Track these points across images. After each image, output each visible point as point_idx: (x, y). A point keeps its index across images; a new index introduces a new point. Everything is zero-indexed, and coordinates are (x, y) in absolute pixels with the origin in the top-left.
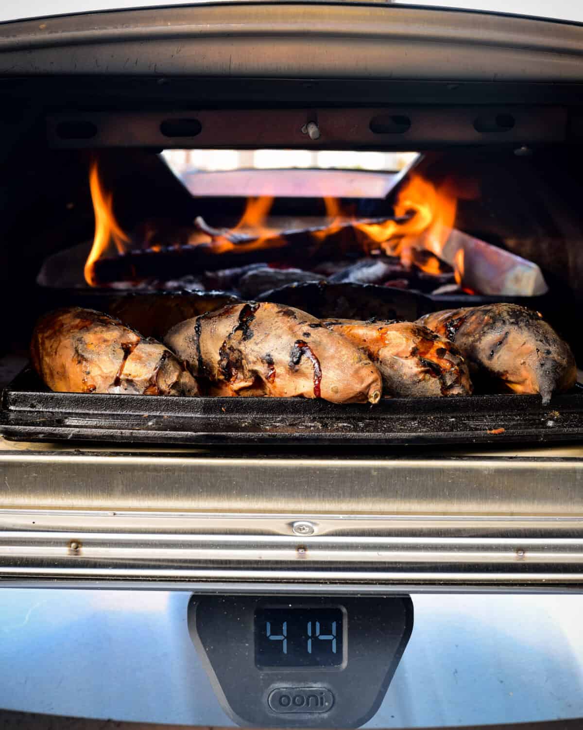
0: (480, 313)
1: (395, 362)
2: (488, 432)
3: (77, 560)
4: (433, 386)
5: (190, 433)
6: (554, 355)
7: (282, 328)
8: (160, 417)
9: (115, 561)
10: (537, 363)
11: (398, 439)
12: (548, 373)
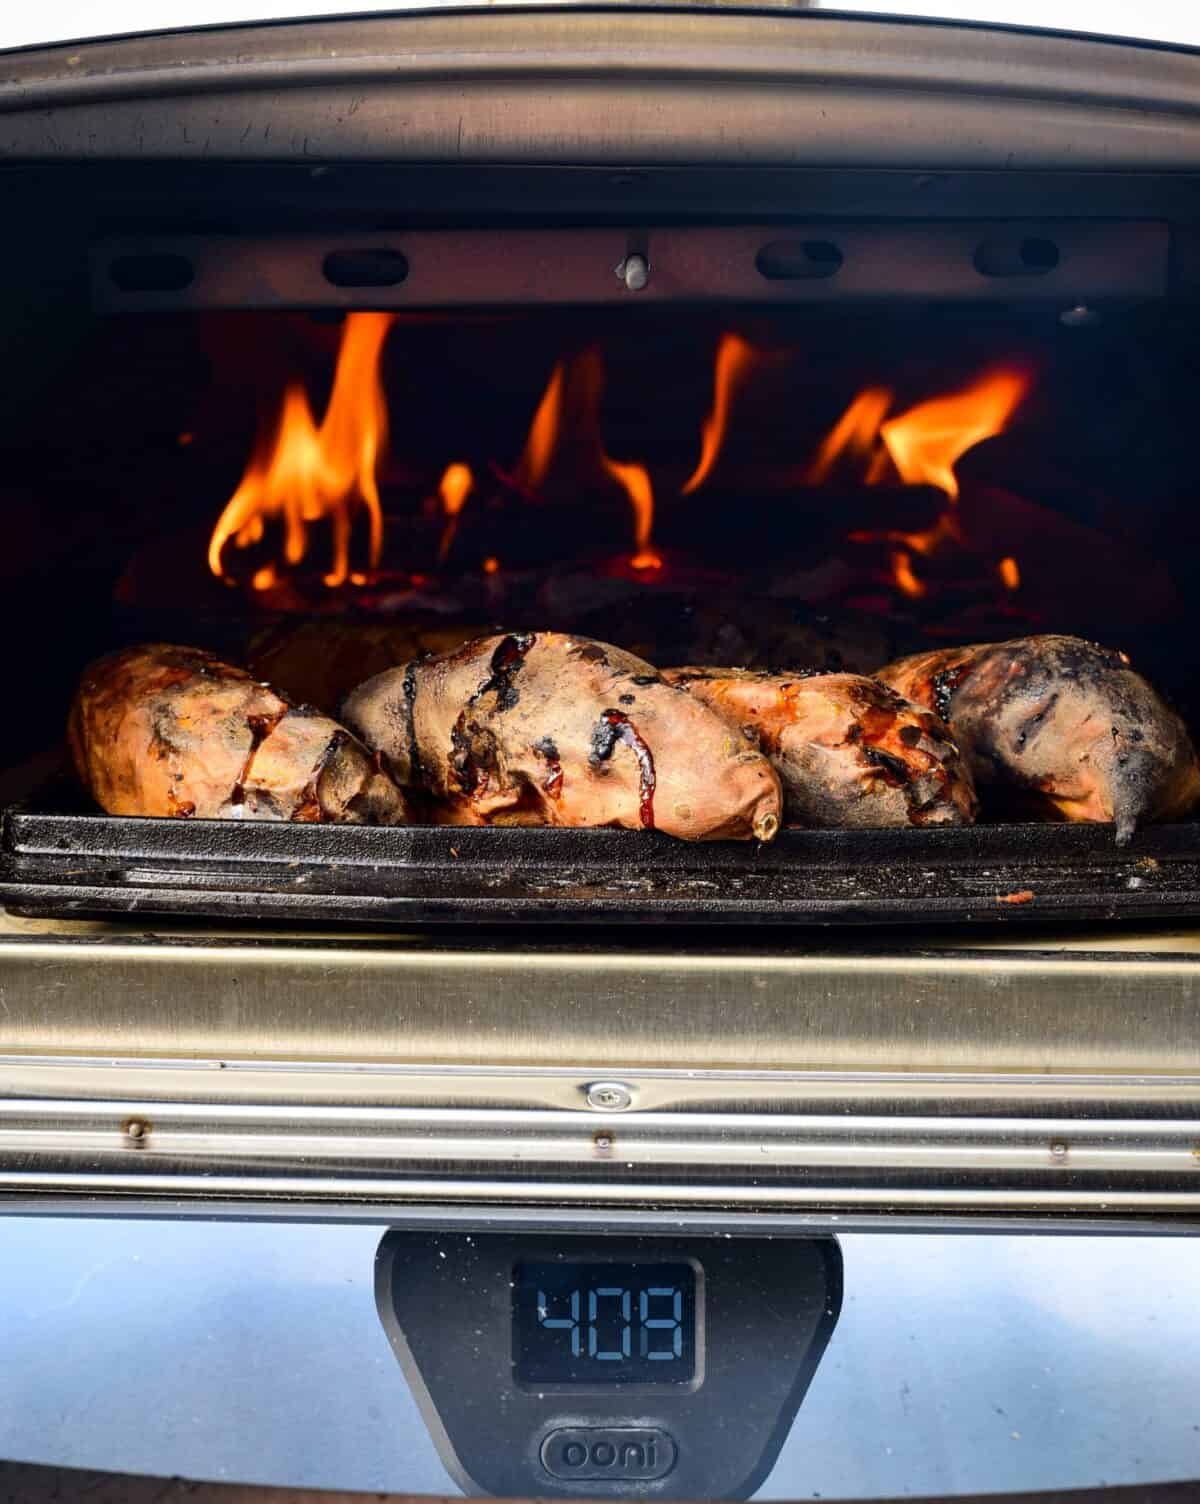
0: (1002, 655)
1: (812, 756)
2: (999, 898)
3: (139, 1159)
4: (891, 804)
5: (377, 899)
6: (1149, 743)
7: (576, 684)
8: (321, 867)
9: (216, 1162)
10: (1113, 759)
11: (808, 913)
12: (1132, 777)
